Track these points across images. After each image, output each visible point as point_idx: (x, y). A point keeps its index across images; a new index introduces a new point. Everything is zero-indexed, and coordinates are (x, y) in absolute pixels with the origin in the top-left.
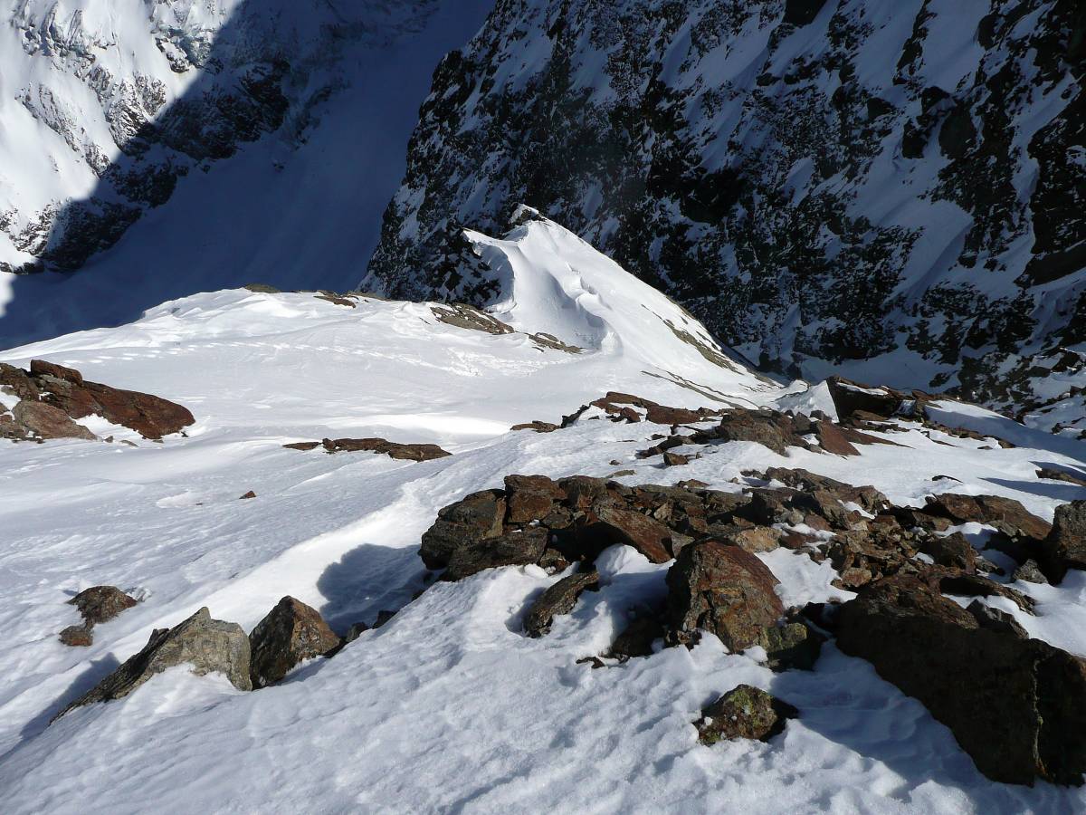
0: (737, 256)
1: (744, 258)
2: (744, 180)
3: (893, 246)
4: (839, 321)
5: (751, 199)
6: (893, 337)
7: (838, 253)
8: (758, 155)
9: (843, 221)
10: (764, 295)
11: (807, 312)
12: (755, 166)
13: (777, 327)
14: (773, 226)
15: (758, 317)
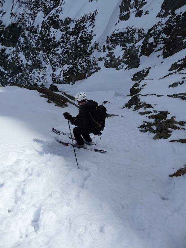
0: (25, 56)
1: (27, 56)
2: (20, 27)
3: (85, 23)
4: (69, 66)
5: (24, 34)
6: (97, 64)
7: (61, 37)
8: (23, 16)
9: (59, 22)
10: (36, 65)
11: (54, 66)
12: (23, 21)
13: (44, 76)
14: (34, 40)
15: (36, 75)
